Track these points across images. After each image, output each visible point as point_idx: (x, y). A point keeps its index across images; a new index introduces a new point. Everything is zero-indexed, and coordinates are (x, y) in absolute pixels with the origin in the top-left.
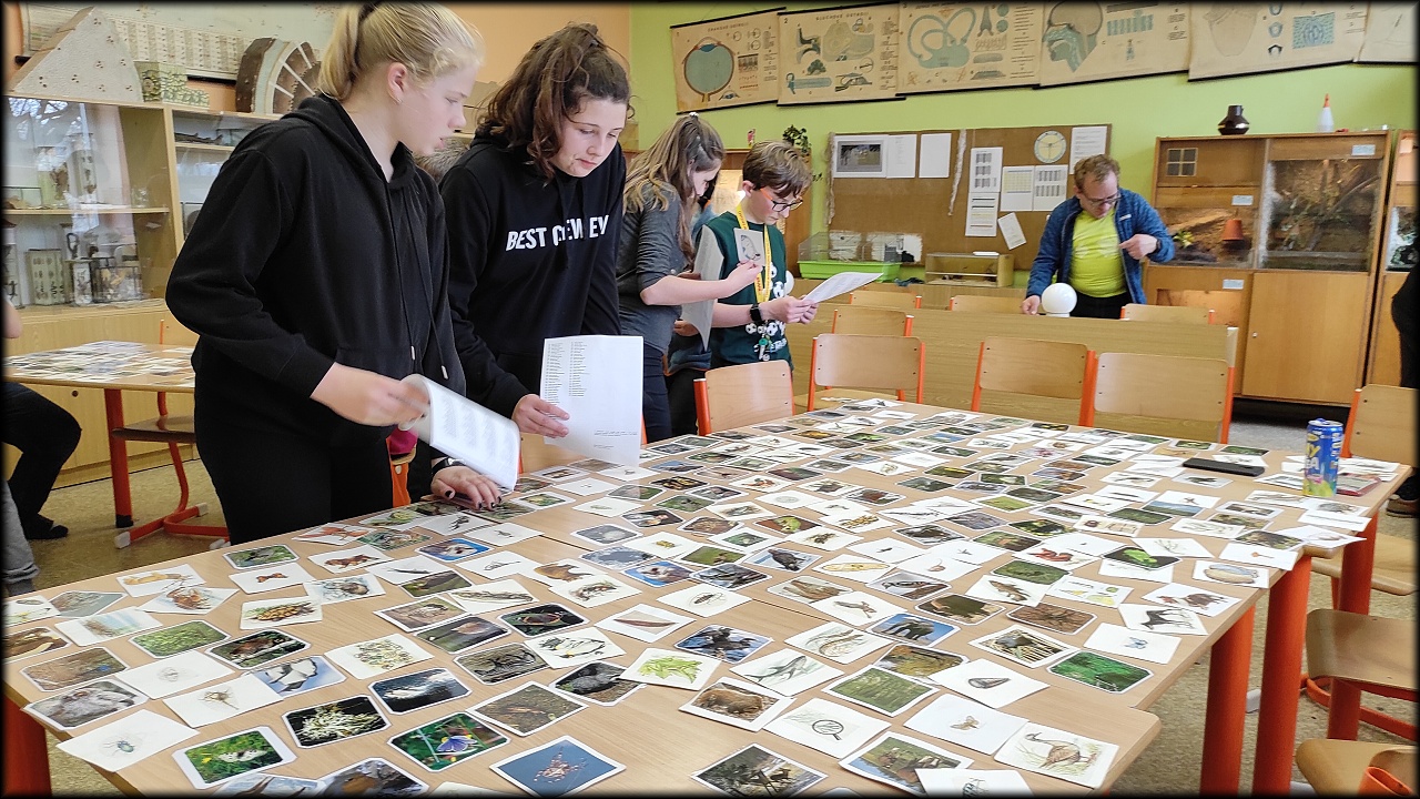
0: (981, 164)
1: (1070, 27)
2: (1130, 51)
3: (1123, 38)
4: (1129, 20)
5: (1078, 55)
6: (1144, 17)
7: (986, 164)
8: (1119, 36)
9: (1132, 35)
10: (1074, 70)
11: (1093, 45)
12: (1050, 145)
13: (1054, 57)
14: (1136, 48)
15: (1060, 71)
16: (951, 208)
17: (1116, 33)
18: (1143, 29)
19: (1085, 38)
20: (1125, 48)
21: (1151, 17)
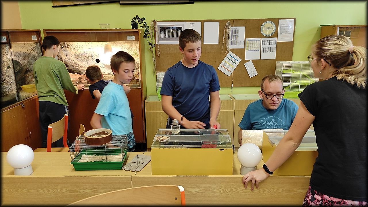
12: (268, 28)
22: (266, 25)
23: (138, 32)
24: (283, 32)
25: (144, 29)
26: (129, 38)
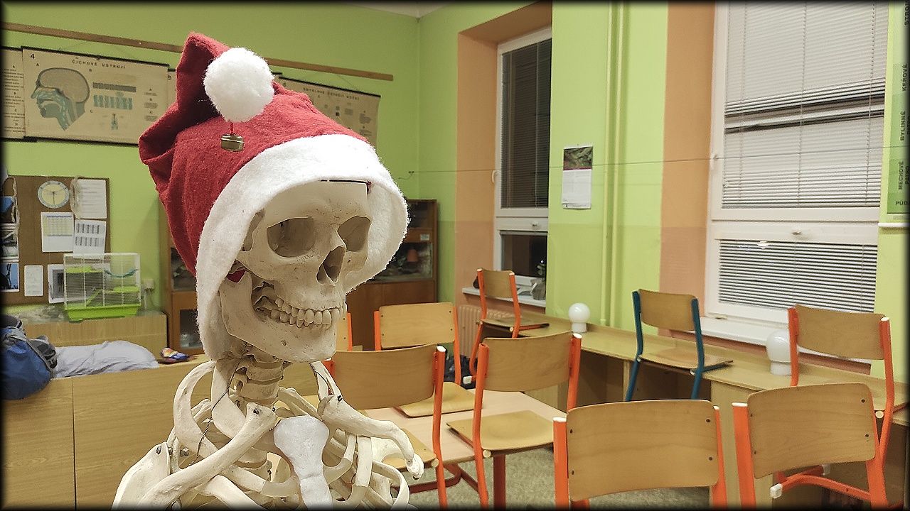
1: (58, 91)
2: (114, 123)
3: (109, 111)
4: (112, 98)
5: (68, 117)
6: (126, 99)
8: (104, 109)
9: (115, 110)
10: (64, 128)
11: (81, 112)
12: (54, 193)
13: (44, 113)
14: (119, 121)
15: (50, 127)
17: (101, 106)
18: (125, 107)
19: (74, 105)
20: (110, 119)
21: (130, 100)
22: (48, 187)
24: (86, 201)
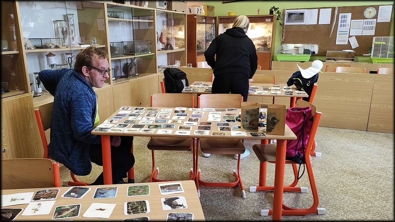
0: (343, 19)
7: (345, 19)
12: (370, 12)
16: (331, 35)
22: (368, 10)
23: (273, 16)
24: (382, 15)
25: (277, 15)
26: (267, 20)
